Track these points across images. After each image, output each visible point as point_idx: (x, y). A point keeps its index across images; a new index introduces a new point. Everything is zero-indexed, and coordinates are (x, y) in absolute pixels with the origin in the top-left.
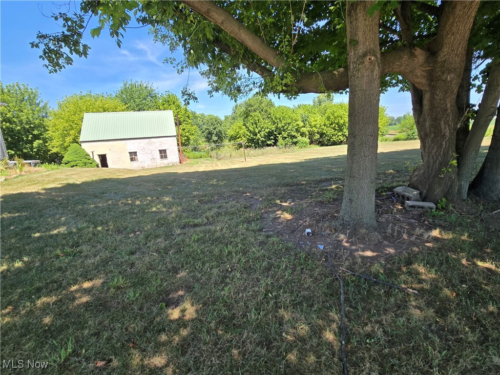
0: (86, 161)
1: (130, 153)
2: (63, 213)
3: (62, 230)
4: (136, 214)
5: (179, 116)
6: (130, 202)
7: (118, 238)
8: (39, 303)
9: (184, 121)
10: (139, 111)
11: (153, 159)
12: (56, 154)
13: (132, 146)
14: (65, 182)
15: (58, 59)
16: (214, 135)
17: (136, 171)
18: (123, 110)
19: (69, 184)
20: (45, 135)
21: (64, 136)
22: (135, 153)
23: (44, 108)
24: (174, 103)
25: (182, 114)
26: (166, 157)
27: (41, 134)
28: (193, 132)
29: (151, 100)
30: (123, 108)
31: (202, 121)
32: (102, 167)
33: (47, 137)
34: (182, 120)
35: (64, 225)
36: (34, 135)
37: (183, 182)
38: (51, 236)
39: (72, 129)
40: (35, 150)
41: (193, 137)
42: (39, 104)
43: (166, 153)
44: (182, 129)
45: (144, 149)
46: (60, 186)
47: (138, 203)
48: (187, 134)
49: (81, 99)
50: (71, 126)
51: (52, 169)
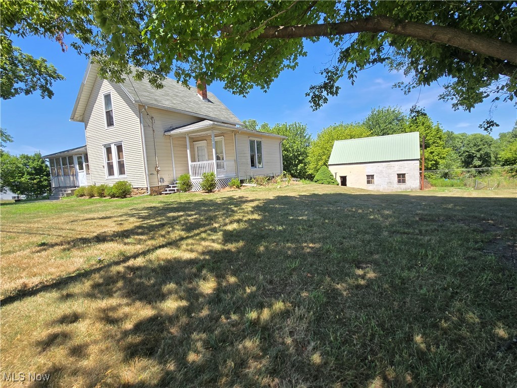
0: (330, 180)
1: (367, 176)
2: (307, 210)
3: (305, 218)
4: (356, 218)
5: (428, 138)
6: (354, 210)
7: (337, 229)
8: (287, 245)
9: (434, 143)
10: (383, 135)
11: (390, 182)
12: (311, 175)
13: (370, 169)
14: (313, 192)
15: (319, 100)
16: (475, 159)
17: (368, 191)
18: (368, 136)
19: (314, 194)
20: (306, 160)
21: (318, 160)
22: (372, 176)
23: (308, 139)
24: (423, 124)
25: (432, 135)
26: (404, 181)
27: (303, 159)
28: (445, 156)
29: (397, 124)
30: (368, 134)
31: (462, 143)
32: (342, 185)
33: (307, 161)
34: (431, 142)
35: (306, 215)
36: (299, 160)
37: (412, 203)
38: (298, 220)
39: (324, 155)
40: (298, 171)
41: (444, 161)
42: (305, 136)
43: (404, 177)
44: (429, 152)
45: (381, 172)
46: (308, 194)
47: (360, 211)
48: (436, 158)
49: (334, 129)
50: (324, 152)
51: (306, 183)
